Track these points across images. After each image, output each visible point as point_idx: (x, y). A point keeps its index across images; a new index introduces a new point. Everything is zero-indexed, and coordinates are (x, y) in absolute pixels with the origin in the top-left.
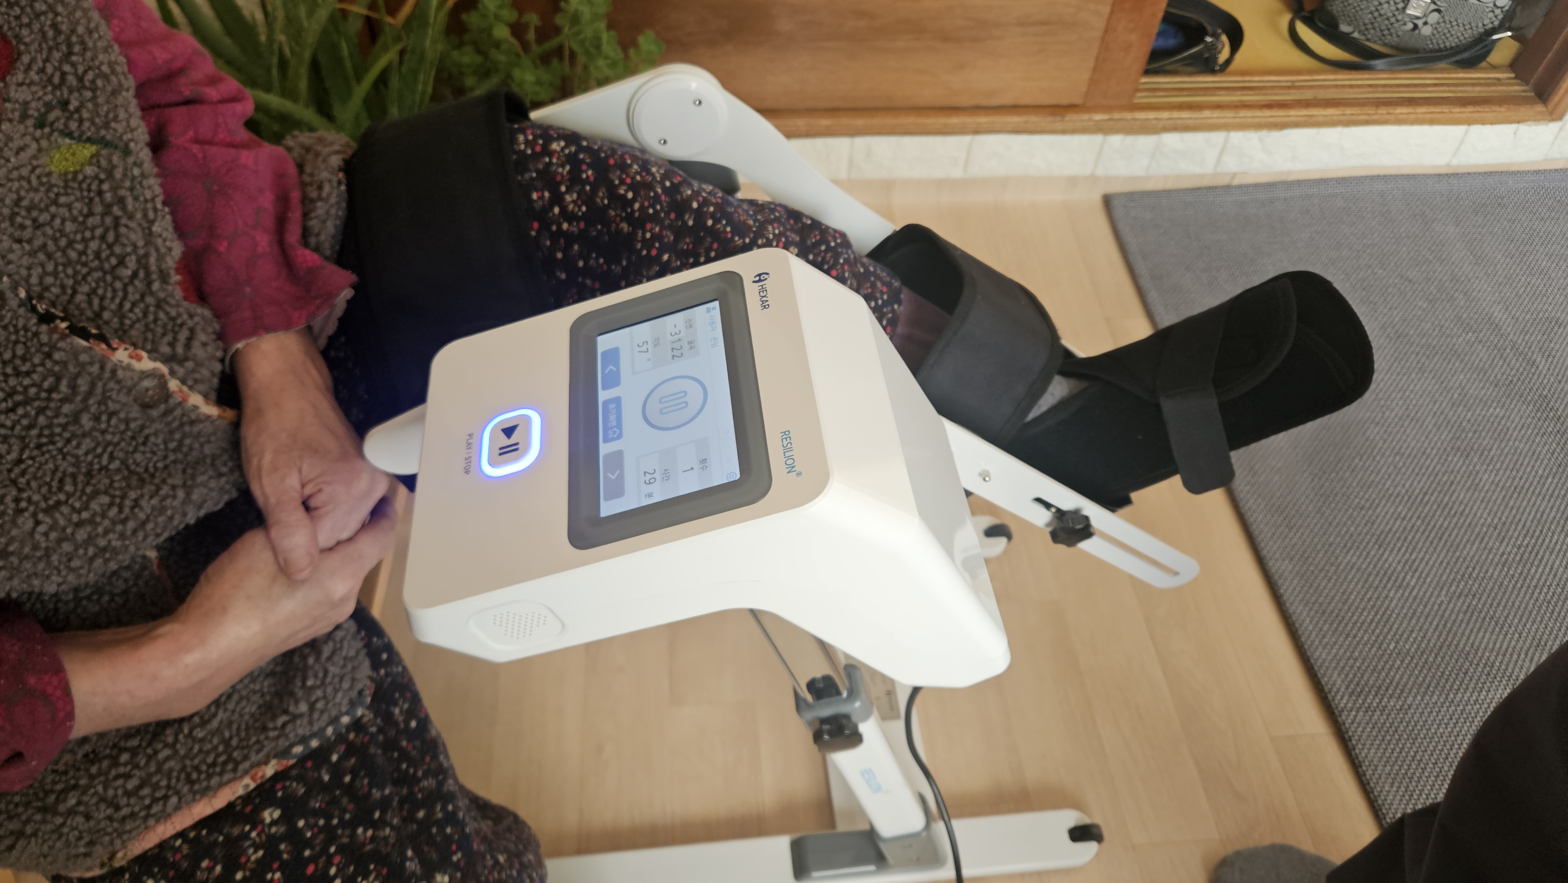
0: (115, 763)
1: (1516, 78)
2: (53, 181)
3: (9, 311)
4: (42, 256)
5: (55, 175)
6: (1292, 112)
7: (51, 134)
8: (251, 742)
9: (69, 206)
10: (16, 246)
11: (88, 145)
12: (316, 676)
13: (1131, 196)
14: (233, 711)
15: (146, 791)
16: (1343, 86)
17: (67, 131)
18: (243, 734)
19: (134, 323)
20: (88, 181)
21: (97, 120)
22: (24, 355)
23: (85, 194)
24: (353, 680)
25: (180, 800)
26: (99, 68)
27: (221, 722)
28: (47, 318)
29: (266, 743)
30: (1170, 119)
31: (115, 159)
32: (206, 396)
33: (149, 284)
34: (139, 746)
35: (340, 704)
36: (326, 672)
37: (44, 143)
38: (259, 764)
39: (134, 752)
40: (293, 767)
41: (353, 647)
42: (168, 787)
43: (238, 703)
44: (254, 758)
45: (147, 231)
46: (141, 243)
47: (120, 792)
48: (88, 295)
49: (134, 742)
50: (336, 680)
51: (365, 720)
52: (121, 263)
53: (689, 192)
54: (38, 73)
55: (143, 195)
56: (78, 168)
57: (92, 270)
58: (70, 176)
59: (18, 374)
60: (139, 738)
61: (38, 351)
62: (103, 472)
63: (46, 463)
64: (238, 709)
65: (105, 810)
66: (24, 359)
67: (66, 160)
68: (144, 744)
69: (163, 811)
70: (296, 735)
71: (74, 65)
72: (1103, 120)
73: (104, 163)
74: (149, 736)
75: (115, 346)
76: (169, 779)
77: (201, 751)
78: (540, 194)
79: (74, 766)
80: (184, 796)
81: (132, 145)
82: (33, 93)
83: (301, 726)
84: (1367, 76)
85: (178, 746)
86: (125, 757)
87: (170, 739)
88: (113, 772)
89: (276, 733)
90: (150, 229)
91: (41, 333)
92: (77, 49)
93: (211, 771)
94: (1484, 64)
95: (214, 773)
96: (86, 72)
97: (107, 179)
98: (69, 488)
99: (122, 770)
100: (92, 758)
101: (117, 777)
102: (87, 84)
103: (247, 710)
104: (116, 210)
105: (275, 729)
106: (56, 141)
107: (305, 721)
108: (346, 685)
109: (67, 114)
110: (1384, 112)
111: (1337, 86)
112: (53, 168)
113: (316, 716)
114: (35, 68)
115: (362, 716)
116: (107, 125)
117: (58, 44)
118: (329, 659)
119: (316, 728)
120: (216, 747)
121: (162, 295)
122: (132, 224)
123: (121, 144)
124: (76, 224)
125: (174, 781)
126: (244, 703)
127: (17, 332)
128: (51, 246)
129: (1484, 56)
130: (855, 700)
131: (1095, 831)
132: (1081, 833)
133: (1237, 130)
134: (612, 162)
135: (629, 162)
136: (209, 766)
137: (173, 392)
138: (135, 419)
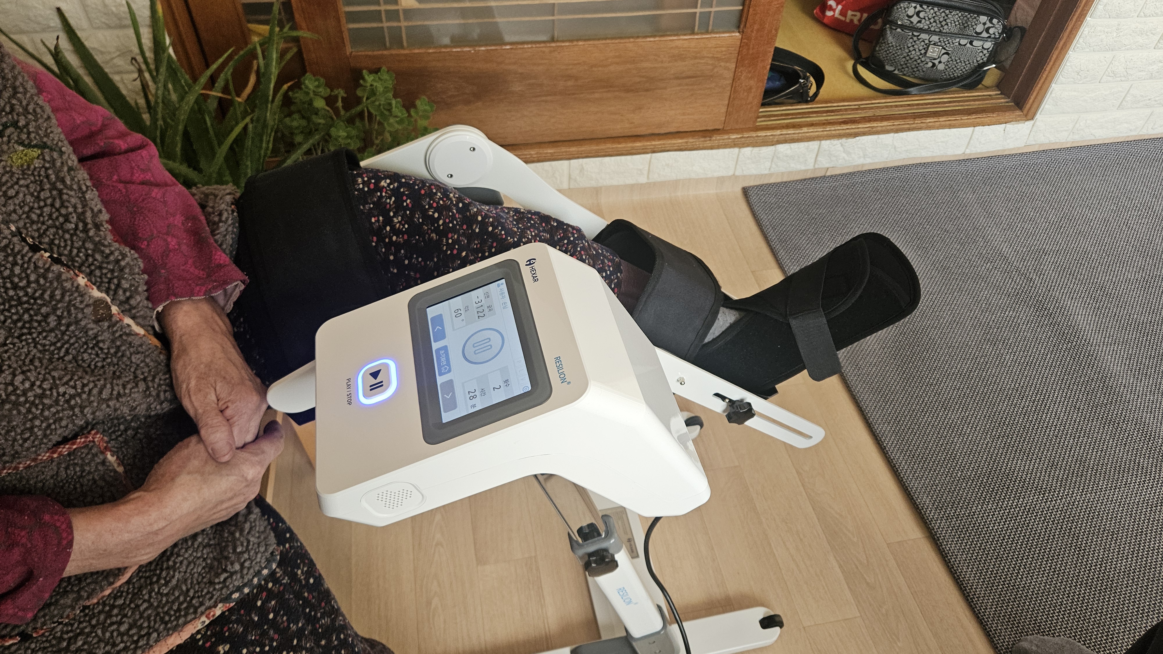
1: (1001, 94)
2: (14, 171)
5: (15, 167)
6: (860, 126)
7: (9, 142)
8: (203, 593)
9: (27, 186)
11: (35, 150)
12: (242, 545)
13: (760, 187)
14: (186, 572)
15: (134, 631)
16: (891, 106)
18: (197, 587)
20: (38, 170)
22: (21, 274)
24: (267, 545)
25: (158, 635)
27: (178, 580)
28: (34, 248)
29: (214, 593)
30: (781, 135)
31: (55, 156)
35: (260, 562)
36: (248, 542)
38: (210, 608)
39: (122, 607)
40: (233, 608)
42: (149, 627)
43: (188, 566)
44: (208, 604)
46: (79, 206)
47: (115, 634)
50: (256, 546)
51: (278, 575)
53: (475, 210)
58: (25, 167)
61: (33, 272)
66: (20, 277)
67: (21, 158)
68: (128, 602)
69: (147, 644)
70: (234, 586)
71: (19, 100)
72: (737, 138)
76: (149, 623)
77: (167, 602)
78: (376, 218)
80: (161, 633)
83: (236, 579)
84: (906, 99)
85: (152, 600)
86: (115, 611)
88: (109, 622)
89: (221, 586)
92: (20, 89)
93: (177, 614)
94: (980, 86)
95: (180, 616)
99: (114, 619)
101: (112, 624)
102: (30, 111)
105: (219, 583)
106: (13, 147)
107: (239, 576)
108: (262, 549)
109: (18, 130)
110: (919, 122)
111: (887, 107)
113: (245, 572)
116: (47, 136)
118: (249, 533)
119: (246, 580)
120: (178, 598)
121: (97, 239)
122: (71, 193)
123: (57, 149)
125: (152, 623)
129: (980, 81)
130: (610, 539)
131: (777, 619)
132: (768, 622)
133: (826, 140)
134: (423, 192)
135: (434, 191)
136: (176, 611)
137: (114, 314)
138: (92, 329)
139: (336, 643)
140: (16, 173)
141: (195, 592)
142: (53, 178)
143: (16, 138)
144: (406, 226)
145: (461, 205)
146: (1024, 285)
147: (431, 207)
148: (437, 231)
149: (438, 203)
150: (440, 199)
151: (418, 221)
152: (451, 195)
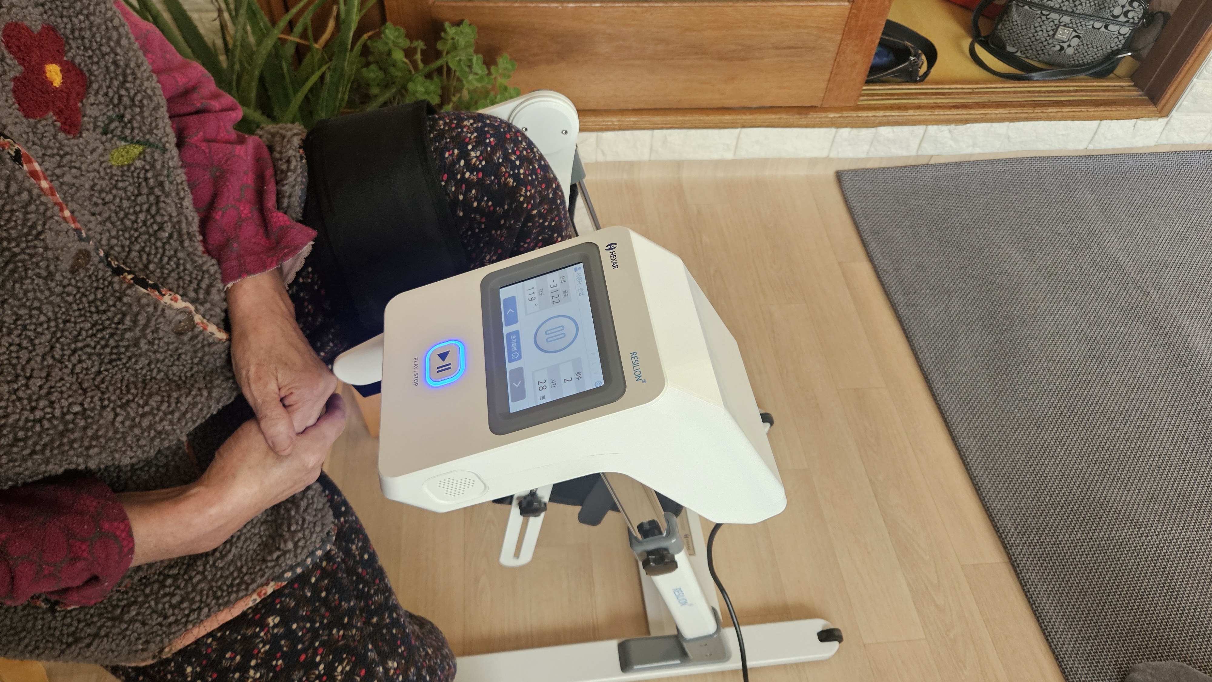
0: (163, 586)
1: (1134, 86)
2: (114, 172)
3: (92, 265)
4: (109, 225)
5: (115, 168)
6: (973, 112)
7: (112, 139)
8: (256, 570)
9: (125, 189)
10: (92, 218)
11: (137, 146)
12: (297, 523)
13: (855, 171)
14: (242, 548)
15: (185, 605)
16: (1009, 92)
17: (123, 136)
18: (250, 564)
19: (170, 272)
20: (138, 171)
21: (144, 128)
22: (102, 297)
23: (136, 180)
24: (323, 525)
25: (209, 610)
26: (145, 91)
27: (234, 556)
28: (118, 272)
29: (266, 570)
30: (884, 116)
31: (156, 156)
32: (218, 326)
33: (181, 242)
34: (179, 573)
35: (315, 542)
36: (304, 520)
37: (108, 145)
38: (262, 585)
40: (285, 587)
41: (320, 502)
42: (201, 601)
43: (244, 542)
44: (259, 581)
45: (178, 205)
46: (175, 214)
47: (167, 606)
48: (139, 252)
49: (175, 571)
50: (312, 525)
51: (333, 553)
52: (161, 228)
54: (103, 96)
55: (175, 180)
56: (131, 162)
57: (141, 234)
58: (125, 168)
59: (98, 312)
60: (178, 568)
61: (112, 295)
64: (245, 547)
65: (157, 619)
66: (102, 301)
67: (122, 156)
68: (182, 572)
69: (198, 618)
70: (286, 565)
71: (127, 90)
72: (835, 117)
73: (148, 158)
75: (163, 293)
76: (202, 596)
77: (222, 576)
78: (451, 152)
79: (131, 588)
80: (212, 608)
81: (167, 145)
82: (101, 110)
83: (289, 558)
84: (1026, 85)
85: (206, 573)
86: (169, 581)
87: (201, 569)
88: (161, 593)
89: (273, 563)
90: (181, 203)
91: (114, 283)
92: (130, 78)
93: (230, 590)
94: (1112, 75)
95: (232, 592)
96: (136, 94)
97: (151, 169)
98: (134, 391)
99: (168, 590)
100: (145, 582)
101: (164, 595)
102: (137, 103)
103: (251, 547)
104: (157, 191)
105: (272, 561)
106: (116, 144)
107: (292, 555)
108: (318, 529)
109: (123, 124)
111: (1004, 92)
112: (113, 163)
113: (299, 551)
114: (101, 93)
115: (330, 550)
116: (151, 132)
117: (117, 75)
118: (305, 511)
119: (299, 560)
120: (232, 573)
122: (168, 201)
123: (160, 145)
124: (130, 202)
125: (205, 597)
126: (248, 543)
127: (97, 280)
128: (114, 218)
129: (1112, 70)
130: (672, 538)
131: (836, 633)
132: (827, 636)
133: (933, 125)
134: (508, 136)
135: (520, 139)
136: (228, 587)
137: (197, 324)
138: (173, 343)
139: (388, 621)
140: (115, 175)
141: (249, 569)
142: (152, 182)
143: (119, 133)
144: (484, 163)
148: (515, 177)
149: (521, 152)
151: (498, 160)
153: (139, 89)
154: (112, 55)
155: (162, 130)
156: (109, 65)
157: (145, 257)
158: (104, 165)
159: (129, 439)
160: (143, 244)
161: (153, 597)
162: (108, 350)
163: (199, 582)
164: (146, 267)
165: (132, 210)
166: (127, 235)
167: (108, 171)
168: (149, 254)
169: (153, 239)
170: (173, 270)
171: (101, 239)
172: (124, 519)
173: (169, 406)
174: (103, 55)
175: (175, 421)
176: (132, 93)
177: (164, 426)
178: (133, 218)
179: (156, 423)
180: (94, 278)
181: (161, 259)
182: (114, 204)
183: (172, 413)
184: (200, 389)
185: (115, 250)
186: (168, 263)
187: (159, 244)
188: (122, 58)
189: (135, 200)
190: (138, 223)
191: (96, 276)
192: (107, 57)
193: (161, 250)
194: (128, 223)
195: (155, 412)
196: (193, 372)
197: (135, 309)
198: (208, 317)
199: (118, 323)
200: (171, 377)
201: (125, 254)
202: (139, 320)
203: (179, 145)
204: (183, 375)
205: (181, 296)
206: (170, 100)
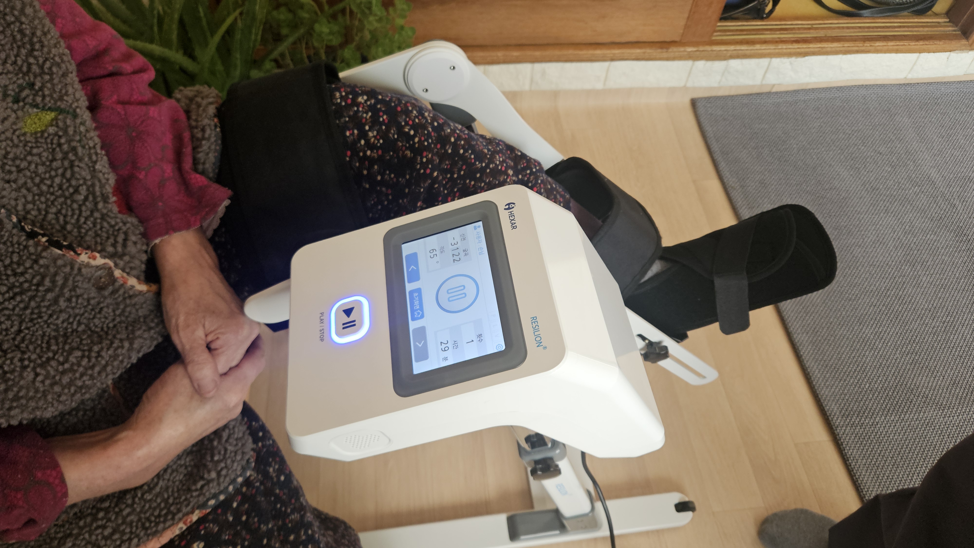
0: (95, 519)
1: (950, 22)
2: (28, 139)
3: (6, 232)
4: (24, 191)
5: (28, 135)
6: (811, 46)
7: (24, 107)
8: (181, 500)
9: (39, 155)
11: (49, 113)
12: (220, 453)
13: (709, 100)
14: (169, 480)
15: (116, 536)
16: (843, 28)
17: (34, 103)
18: (176, 495)
19: (87, 231)
20: (51, 137)
21: (55, 96)
22: (18, 261)
23: (50, 146)
24: (243, 453)
25: (139, 540)
26: (53, 59)
27: (161, 488)
28: (32, 235)
29: (191, 500)
30: (735, 50)
31: (68, 122)
32: (138, 278)
33: (96, 204)
34: (110, 506)
35: (236, 470)
36: (226, 450)
37: (20, 113)
38: (188, 514)
39: (106, 511)
40: (209, 514)
41: (240, 431)
42: (131, 533)
43: (171, 474)
44: (185, 510)
45: (92, 169)
46: (88, 177)
47: (100, 537)
48: (56, 214)
49: (107, 504)
50: (233, 454)
51: (252, 478)
52: (77, 191)
53: (449, 131)
54: (12, 65)
55: (88, 144)
56: (43, 128)
57: (57, 197)
58: (39, 135)
59: (15, 274)
60: (109, 501)
61: (28, 258)
62: (75, 334)
63: (37, 331)
64: (172, 478)
66: (19, 264)
67: (35, 123)
68: (113, 505)
70: (210, 493)
71: (36, 58)
72: (692, 51)
73: (61, 124)
74: (115, 500)
75: (79, 252)
76: (131, 527)
77: (150, 507)
78: (351, 132)
79: (68, 521)
80: (142, 538)
81: (78, 110)
82: (10, 79)
83: (212, 487)
84: (857, 21)
85: (135, 506)
86: (101, 515)
87: (130, 502)
88: (95, 525)
89: (197, 493)
90: (94, 167)
91: (29, 246)
92: (37, 46)
93: (158, 520)
94: (930, 12)
95: (160, 522)
96: (44, 62)
97: (63, 135)
98: (54, 348)
99: (100, 523)
100: (80, 516)
101: (98, 527)
102: (46, 71)
103: (177, 478)
104: (71, 156)
105: (196, 490)
106: (28, 111)
107: (215, 483)
108: (239, 458)
109: (33, 92)
110: (868, 45)
111: (839, 28)
112: (27, 130)
113: (222, 480)
114: (10, 62)
115: (250, 476)
116: (61, 99)
117: (24, 43)
118: (227, 441)
119: (222, 488)
120: (160, 504)
121: (105, 211)
122: (81, 165)
123: (71, 110)
124: (45, 167)
125: (134, 529)
126: (175, 474)
127: (13, 245)
128: (30, 184)
129: (930, 8)
130: (555, 451)
131: (691, 505)
132: (682, 507)
133: (777, 57)
134: (399, 109)
135: (410, 108)
136: (156, 517)
137: (118, 278)
138: (94, 298)
139: (304, 538)
140: (30, 142)
141: (175, 499)
142: (65, 147)
143: (31, 101)
144: (381, 141)
145: (436, 124)
146: (947, 210)
147: (407, 124)
148: (412, 148)
149: (414, 121)
150: (416, 117)
151: (393, 136)
152: (426, 114)
153: (47, 56)
154: (18, 24)
155: (72, 96)
156: (15, 33)
157: (61, 218)
158: (17, 133)
159: (49, 397)
160: (59, 207)
161: (87, 529)
162: (28, 312)
163: (129, 514)
164: (63, 228)
165: (47, 175)
166: (43, 199)
167: (22, 138)
168: (65, 216)
169: (69, 202)
170: (90, 229)
171: (17, 205)
172: (56, 466)
173: (89, 361)
174: (9, 25)
175: (96, 375)
176: (41, 60)
177: (84, 381)
178: (48, 182)
179: (76, 378)
180: (9, 244)
181: (78, 220)
182: (29, 171)
183: (92, 367)
184: (121, 340)
185: (31, 214)
186: (85, 223)
187: (75, 206)
188: (28, 27)
189: (50, 165)
190: (54, 188)
191: (11, 242)
192: (12, 26)
193: (77, 212)
194: (44, 188)
195: (75, 368)
196: (115, 322)
197: (52, 270)
198: (127, 270)
199: (38, 285)
200: (93, 328)
201: (41, 217)
202: (57, 281)
203: (93, 108)
204: (105, 326)
205: (99, 252)
206: (79, 65)
